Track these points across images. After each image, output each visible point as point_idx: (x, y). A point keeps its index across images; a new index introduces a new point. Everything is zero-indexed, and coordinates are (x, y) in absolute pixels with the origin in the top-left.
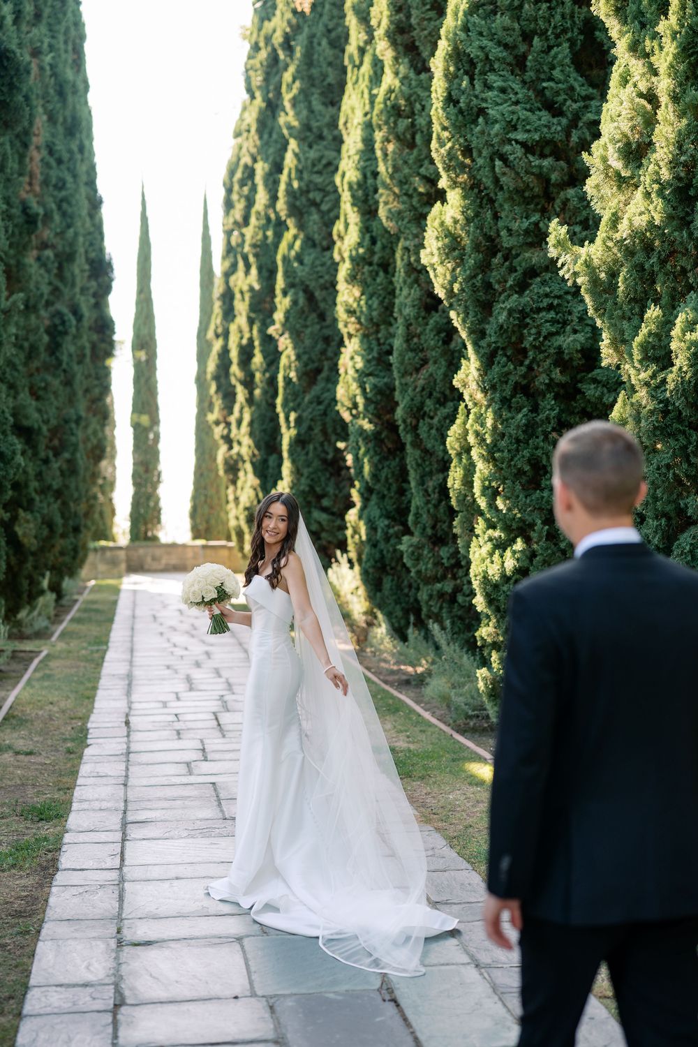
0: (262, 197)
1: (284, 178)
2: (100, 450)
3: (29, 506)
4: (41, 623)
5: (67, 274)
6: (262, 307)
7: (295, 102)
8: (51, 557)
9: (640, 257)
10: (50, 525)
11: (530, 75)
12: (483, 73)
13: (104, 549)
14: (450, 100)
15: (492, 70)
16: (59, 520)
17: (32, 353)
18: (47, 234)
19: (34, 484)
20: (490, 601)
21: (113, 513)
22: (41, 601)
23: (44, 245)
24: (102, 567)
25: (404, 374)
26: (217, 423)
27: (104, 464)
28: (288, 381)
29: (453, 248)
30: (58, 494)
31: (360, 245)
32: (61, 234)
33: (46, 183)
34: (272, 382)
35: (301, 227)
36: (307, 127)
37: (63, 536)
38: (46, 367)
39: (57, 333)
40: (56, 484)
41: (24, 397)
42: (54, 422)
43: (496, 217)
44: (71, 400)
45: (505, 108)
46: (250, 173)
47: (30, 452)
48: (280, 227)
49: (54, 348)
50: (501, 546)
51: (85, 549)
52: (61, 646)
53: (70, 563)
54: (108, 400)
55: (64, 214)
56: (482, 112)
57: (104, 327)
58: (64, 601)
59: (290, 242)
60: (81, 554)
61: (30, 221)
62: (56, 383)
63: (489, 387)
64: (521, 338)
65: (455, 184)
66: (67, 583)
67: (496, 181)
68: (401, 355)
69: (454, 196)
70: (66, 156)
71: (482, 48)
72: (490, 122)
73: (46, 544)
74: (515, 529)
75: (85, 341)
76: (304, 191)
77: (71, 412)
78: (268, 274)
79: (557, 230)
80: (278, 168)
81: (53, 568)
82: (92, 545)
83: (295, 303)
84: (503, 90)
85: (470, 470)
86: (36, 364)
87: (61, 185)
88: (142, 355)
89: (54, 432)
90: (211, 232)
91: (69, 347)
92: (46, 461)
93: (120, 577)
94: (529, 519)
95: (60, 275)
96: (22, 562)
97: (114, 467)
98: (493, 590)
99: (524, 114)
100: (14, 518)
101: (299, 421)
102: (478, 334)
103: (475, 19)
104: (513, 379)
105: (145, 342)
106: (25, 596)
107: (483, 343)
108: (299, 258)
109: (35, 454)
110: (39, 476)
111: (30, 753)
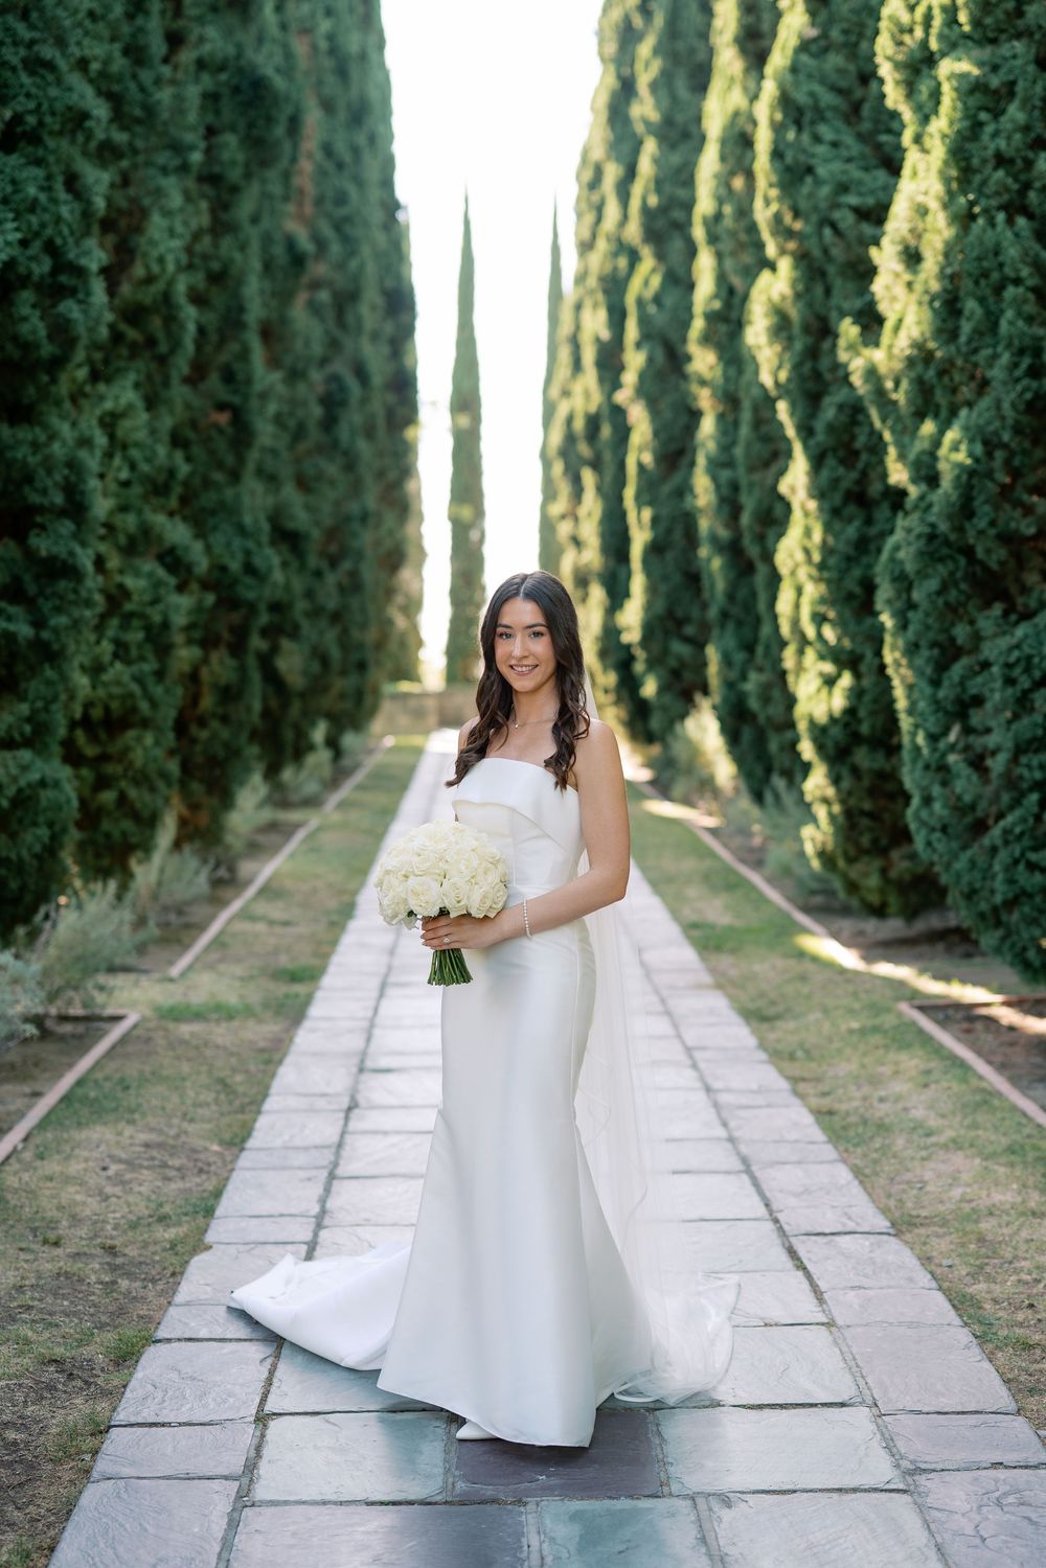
0: (612, 211)
1: (637, 189)
2: (397, 556)
3: (294, 633)
4: (312, 788)
5: (350, 318)
6: (610, 363)
7: (654, 87)
8: (327, 701)
9: (920, 368)
10: (325, 661)
11: (866, 126)
12: (813, 123)
13: (406, 696)
14: (777, 154)
15: (823, 119)
16: (335, 653)
17: (299, 433)
18: (320, 269)
19: (301, 605)
20: (820, 747)
21: (420, 643)
22: (311, 760)
23: (315, 285)
24: (403, 720)
25: (751, 469)
26: (563, 517)
27: (406, 574)
28: (641, 467)
29: (781, 326)
30: (336, 617)
31: (716, 296)
32: (341, 266)
33: (319, 201)
34: (622, 466)
35: (660, 256)
36: (668, 121)
37: (344, 673)
38: (320, 449)
39: (333, 403)
40: (332, 603)
41: (290, 492)
42: (328, 522)
43: (828, 292)
44: (356, 488)
45: (837, 166)
46: (598, 172)
47: (295, 564)
48: (634, 258)
49: (329, 423)
50: (830, 682)
51: (376, 693)
52: (336, 817)
53: (354, 712)
54: (411, 486)
55: (346, 239)
56: (810, 170)
57: (403, 386)
58: (346, 762)
59: (646, 278)
60: (368, 700)
61: (298, 260)
62: (332, 469)
63: (819, 492)
64: (853, 438)
65: (782, 252)
66: (349, 740)
67: (826, 251)
68: (748, 445)
69: (785, 265)
70: (347, 157)
71: (812, 94)
72: (818, 182)
73: (318, 686)
74: (846, 660)
75: (377, 406)
76: (664, 209)
77: (354, 507)
78: (617, 317)
79: (849, 330)
80: (631, 173)
81: (330, 716)
82: (388, 688)
83: (650, 360)
84: (835, 145)
85: (799, 591)
86: (302, 447)
87: (341, 199)
88: (464, 421)
89: (332, 534)
90: (561, 241)
91: (352, 418)
92: (318, 574)
93: (427, 732)
94: (859, 651)
95: (341, 321)
96: (285, 705)
97: (422, 580)
98: (819, 733)
99: (856, 173)
100: (275, 650)
101: (655, 521)
102: (806, 431)
103: (804, 58)
104: (845, 484)
105: (466, 401)
106: (289, 751)
107: (812, 442)
108: (657, 300)
109: (303, 566)
110: (309, 594)
111: (286, 924)
